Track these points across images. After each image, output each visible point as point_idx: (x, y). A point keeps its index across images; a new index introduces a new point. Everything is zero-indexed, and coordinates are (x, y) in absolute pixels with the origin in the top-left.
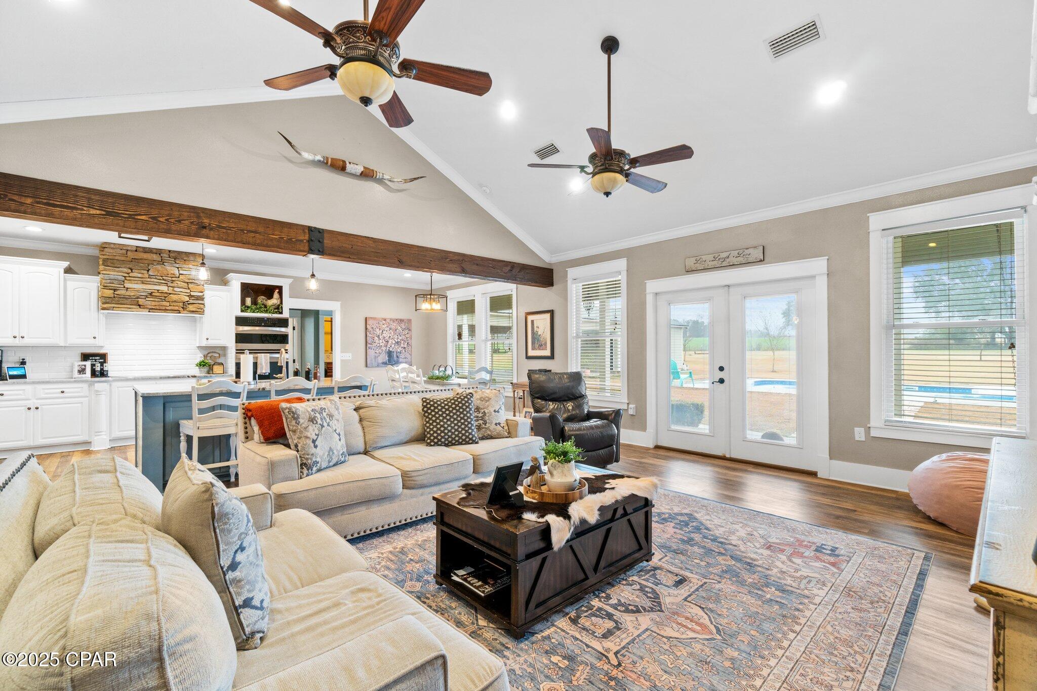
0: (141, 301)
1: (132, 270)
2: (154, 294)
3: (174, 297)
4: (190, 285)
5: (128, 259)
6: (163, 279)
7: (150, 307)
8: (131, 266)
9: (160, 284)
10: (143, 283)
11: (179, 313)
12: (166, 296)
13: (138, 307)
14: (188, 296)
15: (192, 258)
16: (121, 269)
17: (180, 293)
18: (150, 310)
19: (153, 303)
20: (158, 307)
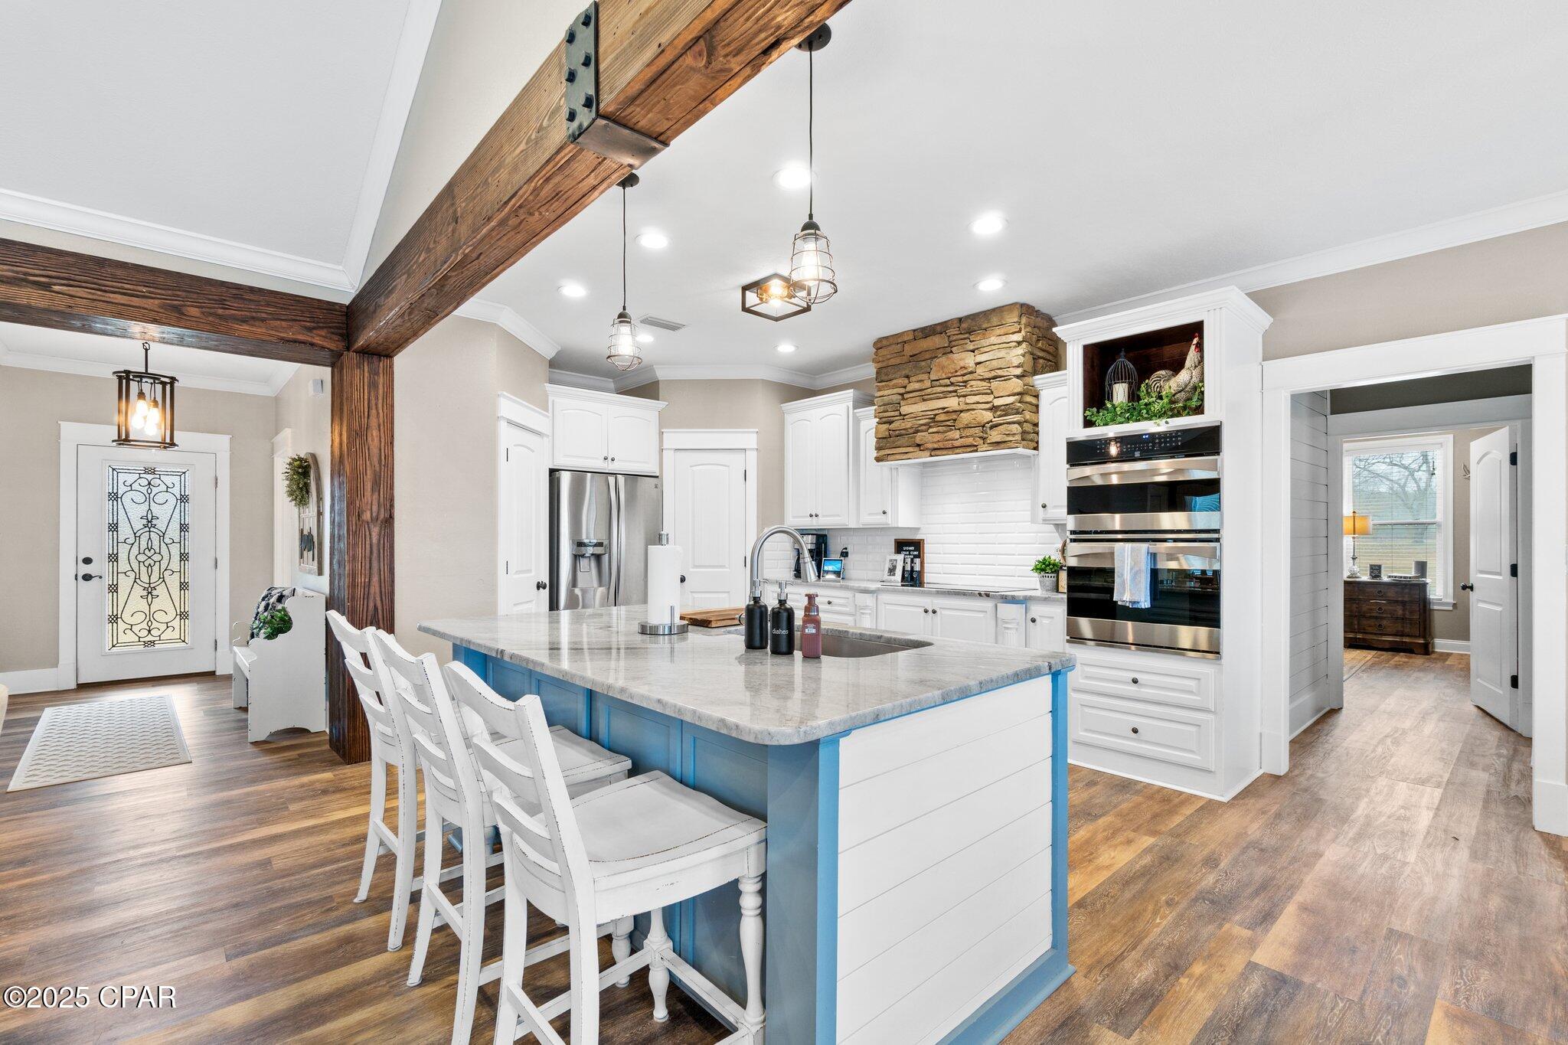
0: (919, 437)
1: (908, 377)
2: (938, 418)
3: (965, 418)
4: (995, 384)
5: (905, 359)
6: (952, 384)
7: (930, 446)
8: (906, 372)
9: (945, 395)
10: (924, 400)
11: (976, 451)
12: (954, 417)
13: (917, 449)
14: (990, 409)
15: (995, 321)
16: (894, 381)
17: (974, 406)
18: (934, 452)
19: (937, 437)
20: (941, 445)
